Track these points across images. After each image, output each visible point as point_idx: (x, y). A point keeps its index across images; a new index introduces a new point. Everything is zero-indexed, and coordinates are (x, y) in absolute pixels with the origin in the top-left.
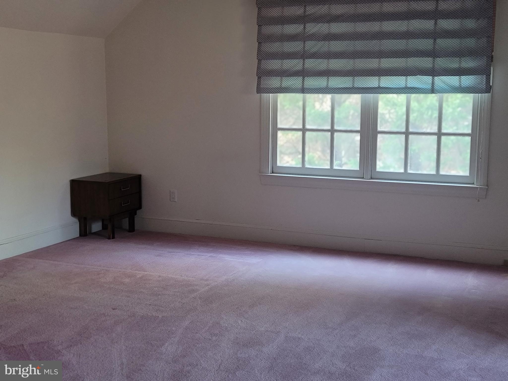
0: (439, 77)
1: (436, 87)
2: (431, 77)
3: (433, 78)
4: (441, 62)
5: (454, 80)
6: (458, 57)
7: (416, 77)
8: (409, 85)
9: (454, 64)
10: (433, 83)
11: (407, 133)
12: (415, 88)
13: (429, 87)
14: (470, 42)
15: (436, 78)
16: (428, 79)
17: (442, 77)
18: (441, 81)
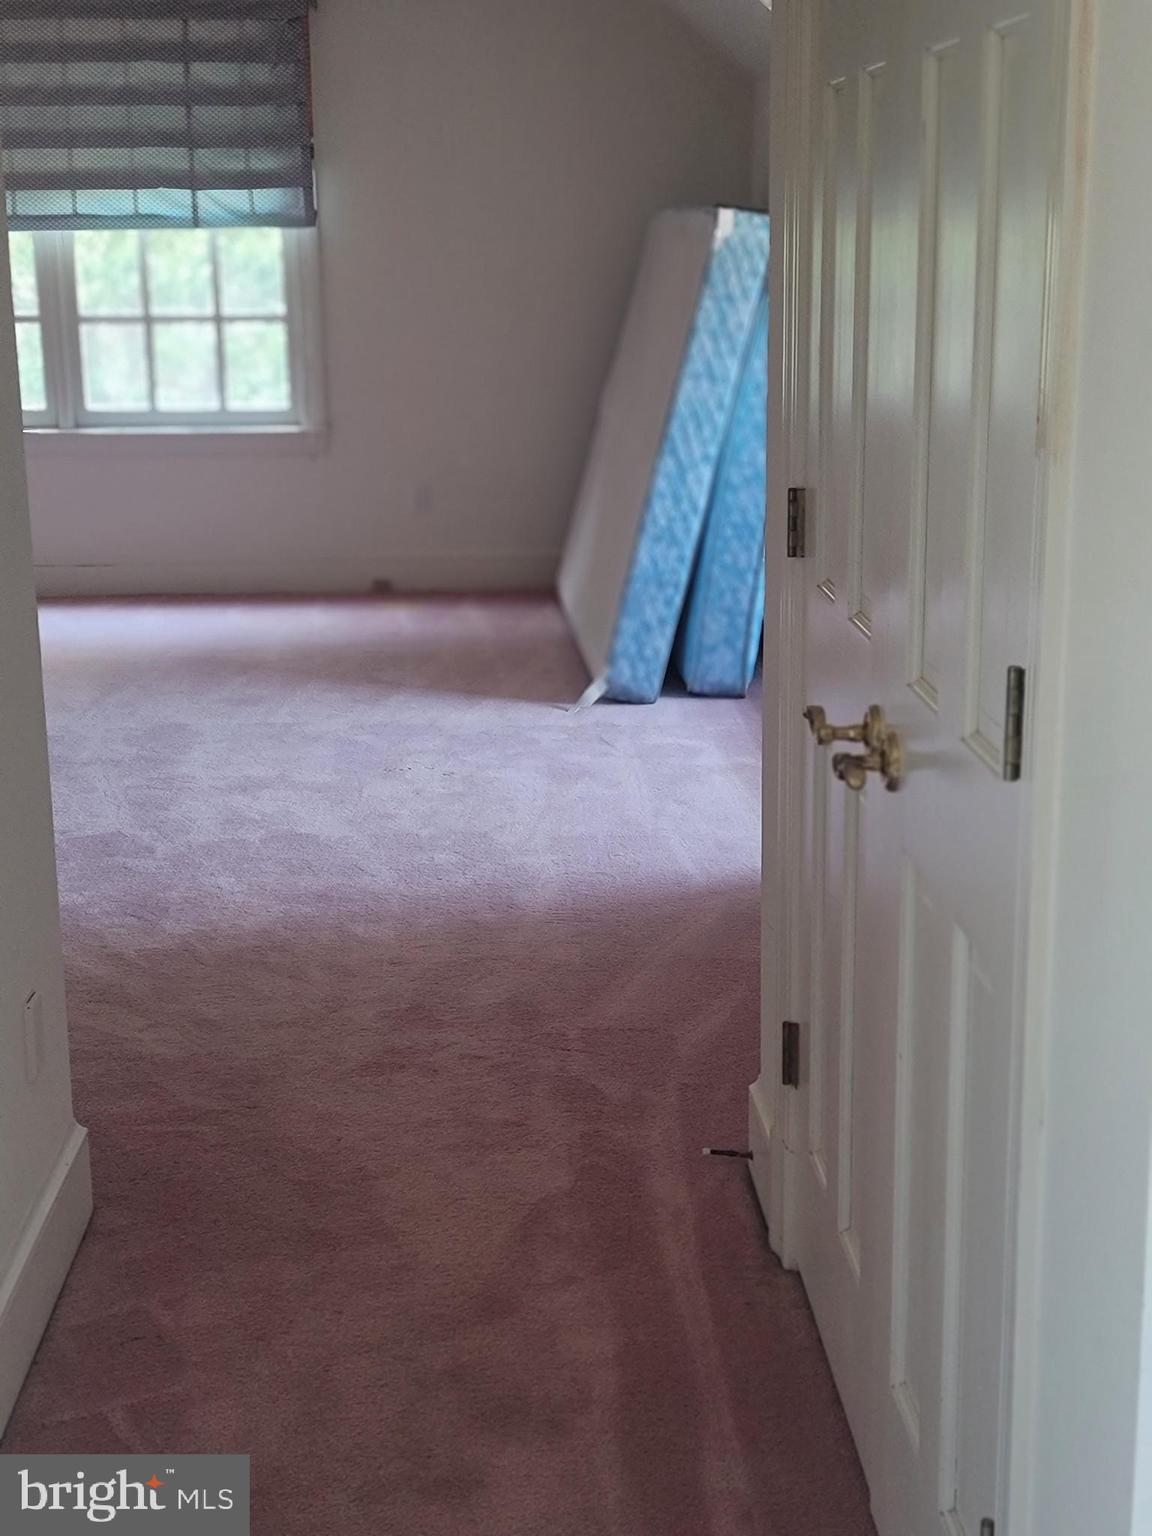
0: (207, 191)
1: (201, 213)
2: (189, 191)
3: (194, 195)
4: (209, 159)
5: (237, 199)
6: (243, 146)
7: (157, 190)
8: (142, 210)
9: (233, 161)
10: (195, 207)
11: (148, 320)
12: (156, 216)
13: (188, 213)
14: (263, 115)
15: (200, 194)
16: (184, 195)
17: (213, 191)
18: (212, 200)
